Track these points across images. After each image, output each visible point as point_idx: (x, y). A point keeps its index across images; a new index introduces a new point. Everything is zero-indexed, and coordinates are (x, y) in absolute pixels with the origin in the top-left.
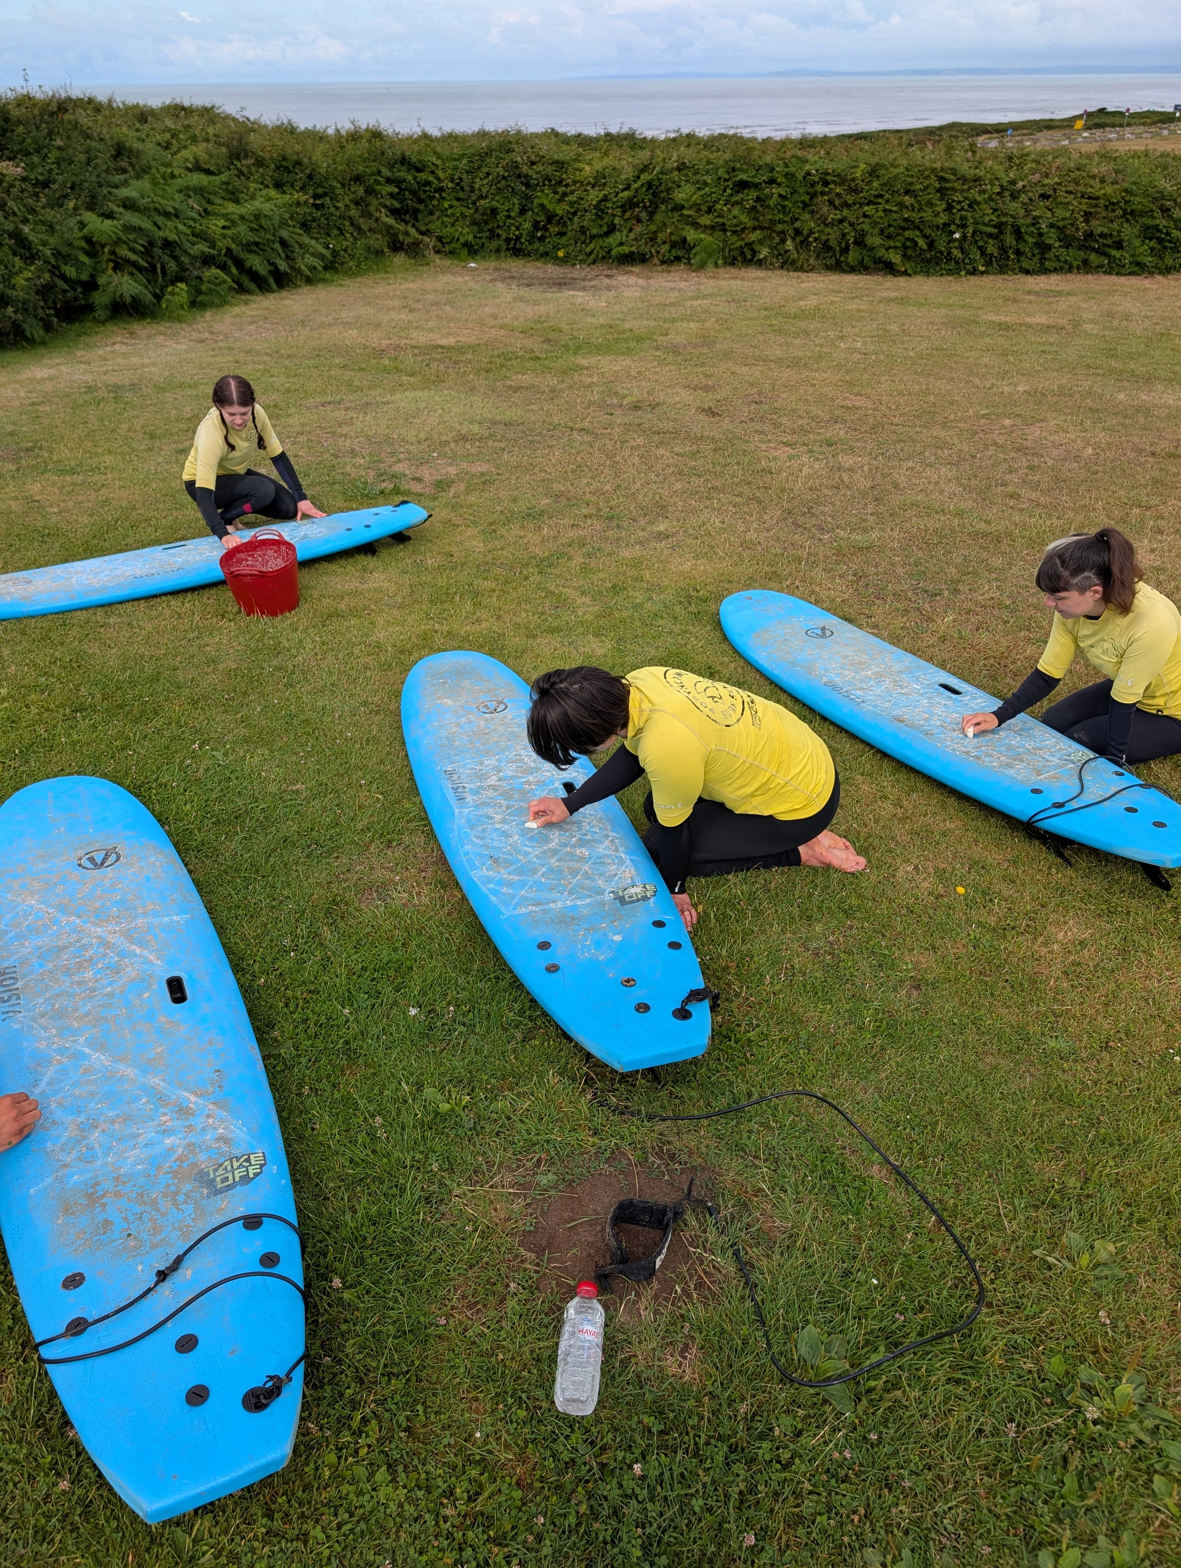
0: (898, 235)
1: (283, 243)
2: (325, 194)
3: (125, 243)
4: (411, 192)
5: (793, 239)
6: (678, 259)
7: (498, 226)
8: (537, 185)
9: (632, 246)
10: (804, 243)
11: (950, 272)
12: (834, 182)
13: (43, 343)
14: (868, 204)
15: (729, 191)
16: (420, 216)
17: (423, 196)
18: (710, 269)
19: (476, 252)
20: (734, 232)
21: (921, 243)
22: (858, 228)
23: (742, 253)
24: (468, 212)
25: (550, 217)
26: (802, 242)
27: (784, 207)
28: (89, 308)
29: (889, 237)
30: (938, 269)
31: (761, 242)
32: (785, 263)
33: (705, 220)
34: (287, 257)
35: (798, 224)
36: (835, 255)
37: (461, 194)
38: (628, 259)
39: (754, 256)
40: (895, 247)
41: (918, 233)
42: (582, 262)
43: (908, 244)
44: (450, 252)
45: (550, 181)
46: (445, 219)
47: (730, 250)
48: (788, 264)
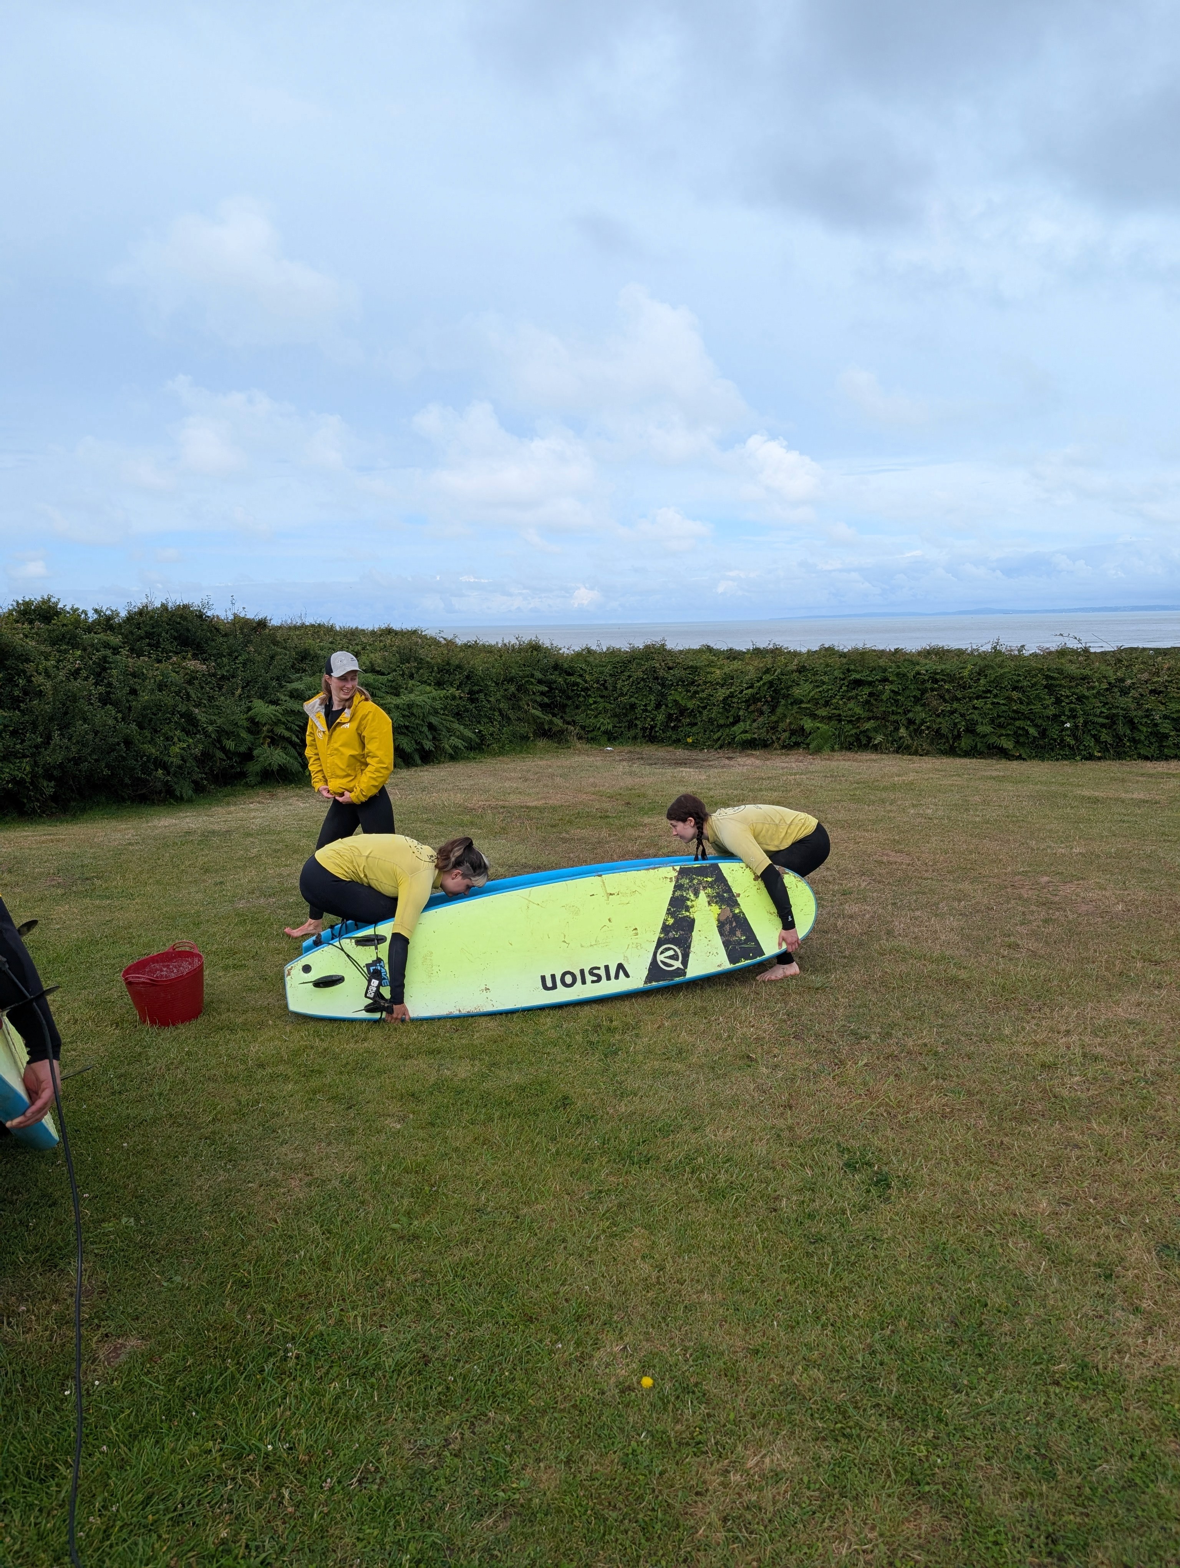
0: (1008, 724)
1: (431, 727)
2: (480, 691)
3: (284, 723)
4: (560, 691)
5: (907, 728)
6: (797, 745)
7: (636, 718)
8: (672, 685)
9: (754, 733)
10: (918, 732)
11: (1065, 757)
12: (942, 680)
13: (190, 801)
14: (977, 698)
15: (844, 688)
16: (567, 710)
17: (571, 694)
18: (826, 752)
19: (615, 739)
20: (850, 722)
21: (1032, 731)
22: (968, 718)
23: (858, 740)
24: (608, 706)
25: (683, 711)
26: (915, 730)
27: (897, 701)
28: (243, 775)
29: (1000, 726)
30: (1052, 754)
31: (876, 730)
32: (899, 748)
33: (822, 712)
34: (434, 738)
35: (910, 715)
36: (948, 742)
37: (605, 693)
38: (751, 745)
39: (869, 742)
40: (1007, 735)
41: (1029, 723)
42: (709, 747)
43: (1020, 732)
44: (592, 739)
45: (683, 682)
46: (589, 712)
47: (846, 737)
48: (902, 749)
